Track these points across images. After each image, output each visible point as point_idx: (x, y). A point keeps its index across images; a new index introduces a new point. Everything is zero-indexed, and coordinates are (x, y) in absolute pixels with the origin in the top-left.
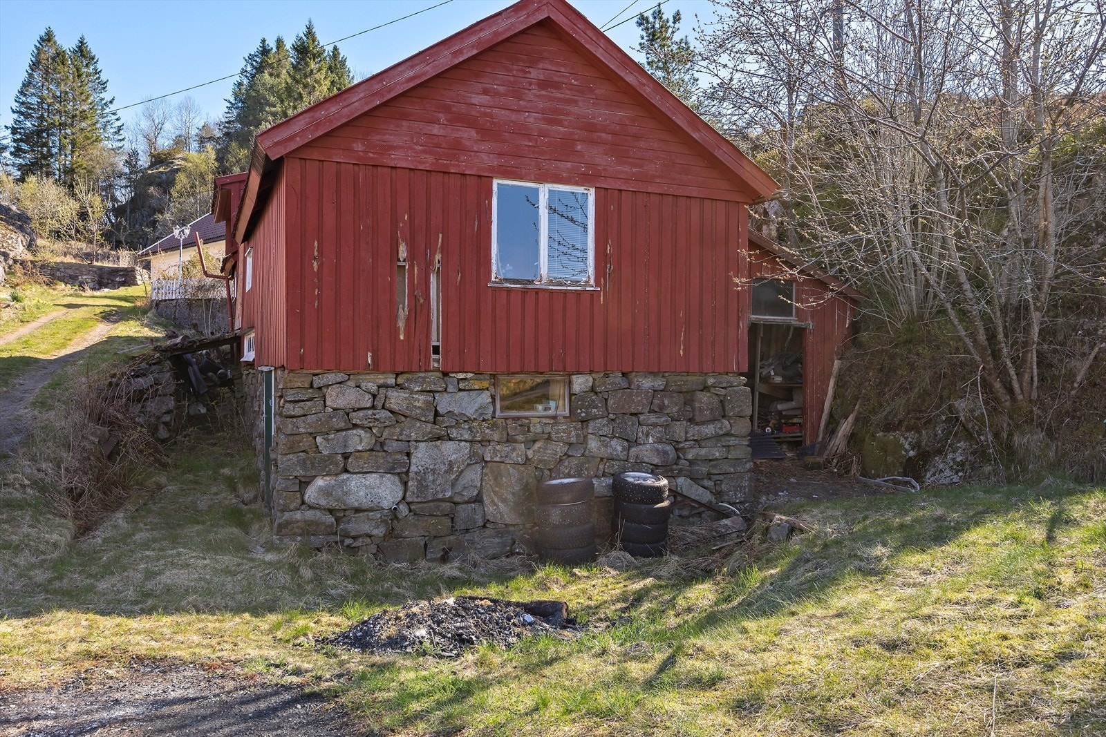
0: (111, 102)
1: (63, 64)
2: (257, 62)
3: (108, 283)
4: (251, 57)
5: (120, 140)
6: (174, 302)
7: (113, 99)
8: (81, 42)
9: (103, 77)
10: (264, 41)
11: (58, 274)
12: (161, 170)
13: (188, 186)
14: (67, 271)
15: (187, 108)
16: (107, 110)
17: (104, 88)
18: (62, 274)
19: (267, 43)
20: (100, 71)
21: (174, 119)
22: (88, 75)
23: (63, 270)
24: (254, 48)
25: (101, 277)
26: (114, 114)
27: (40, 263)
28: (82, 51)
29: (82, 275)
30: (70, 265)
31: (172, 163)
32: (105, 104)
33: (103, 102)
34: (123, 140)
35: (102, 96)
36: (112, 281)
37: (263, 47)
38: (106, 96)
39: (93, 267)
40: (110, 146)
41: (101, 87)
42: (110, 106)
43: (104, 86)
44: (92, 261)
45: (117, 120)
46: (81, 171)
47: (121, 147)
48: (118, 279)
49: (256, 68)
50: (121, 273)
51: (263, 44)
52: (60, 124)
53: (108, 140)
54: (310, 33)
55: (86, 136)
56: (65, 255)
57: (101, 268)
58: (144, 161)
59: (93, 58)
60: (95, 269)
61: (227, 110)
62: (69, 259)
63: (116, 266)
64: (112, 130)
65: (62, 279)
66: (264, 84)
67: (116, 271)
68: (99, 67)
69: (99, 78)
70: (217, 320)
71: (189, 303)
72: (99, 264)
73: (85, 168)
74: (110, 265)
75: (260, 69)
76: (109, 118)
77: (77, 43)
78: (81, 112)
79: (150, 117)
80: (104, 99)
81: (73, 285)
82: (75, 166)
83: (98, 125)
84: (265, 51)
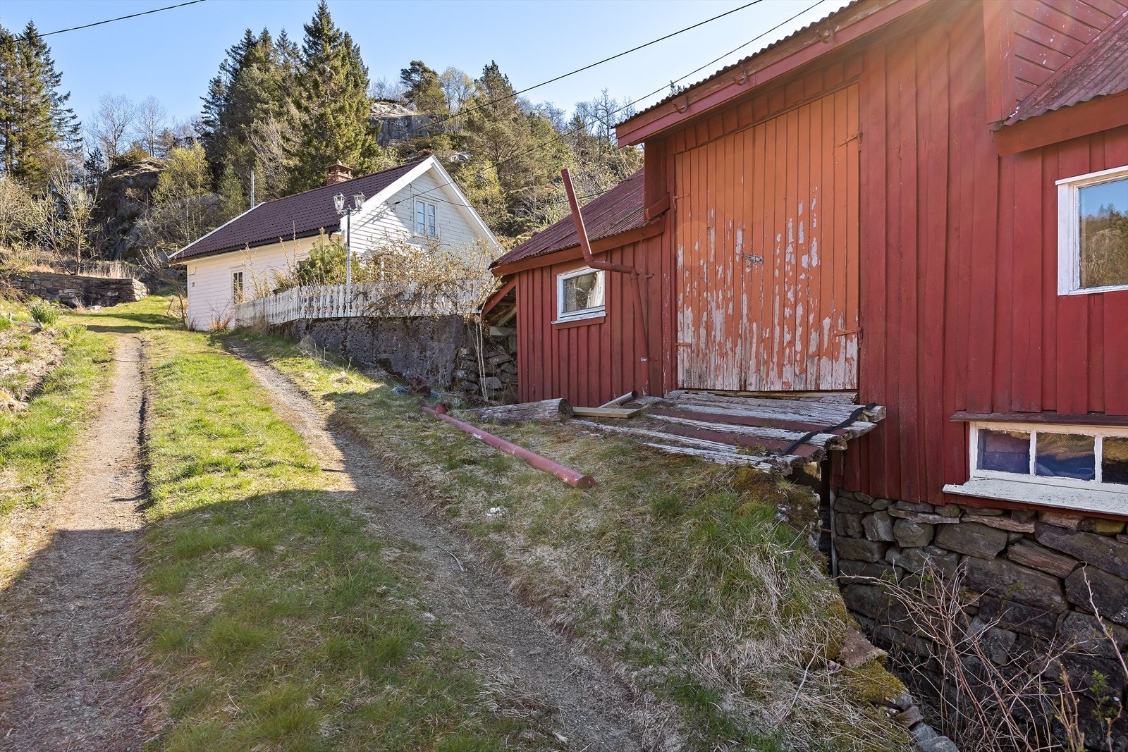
0: (66, 97)
1: (10, 50)
2: (241, 55)
3: (97, 299)
4: (235, 50)
5: (77, 141)
6: (342, 323)
7: (69, 95)
8: (30, 29)
9: (57, 71)
10: (249, 32)
11: (32, 287)
12: (126, 174)
13: (174, 188)
14: (43, 283)
15: (151, 109)
16: (61, 107)
17: (57, 82)
18: (37, 287)
19: (253, 34)
20: (52, 63)
21: (136, 121)
22: (40, 65)
23: (38, 282)
24: (238, 39)
25: (87, 291)
26: (69, 111)
27: (10, 273)
28: (31, 38)
29: (63, 288)
30: (46, 276)
31: (138, 167)
32: (60, 99)
33: (56, 97)
34: (81, 140)
35: (55, 89)
36: (102, 296)
37: (249, 39)
38: (60, 91)
39: (78, 278)
40: (65, 147)
41: (53, 80)
42: (65, 102)
43: (57, 79)
44: (76, 271)
45: (73, 118)
46: (34, 173)
47: (78, 148)
48: (109, 294)
49: (240, 62)
50: (114, 286)
51: (249, 36)
52: (7, 118)
53: (63, 140)
54: (323, 13)
55: (38, 134)
56: (39, 263)
57: (87, 280)
58: (106, 164)
59: (44, 47)
60: (80, 281)
61: (204, 110)
62: (44, 269)
63: (105, 277)
64: (67, 129)
65: (38, 293)
66: (253, 79)
67: (107, 284)
68: (52, 57)
69: (51, 70)
70: (428, 353)
71: (373, 324)
72: (85, 275)
73: (38, 169)
74: (99, 277)
75: (246, 62)
76: (63, 116)
77: (25, 29)
78: (32, 106)
79: (108, 116)
80: (56, 94)
81: (52, 301)
82: (25, 167)
83: (52, 123)
84: (250, 44)
